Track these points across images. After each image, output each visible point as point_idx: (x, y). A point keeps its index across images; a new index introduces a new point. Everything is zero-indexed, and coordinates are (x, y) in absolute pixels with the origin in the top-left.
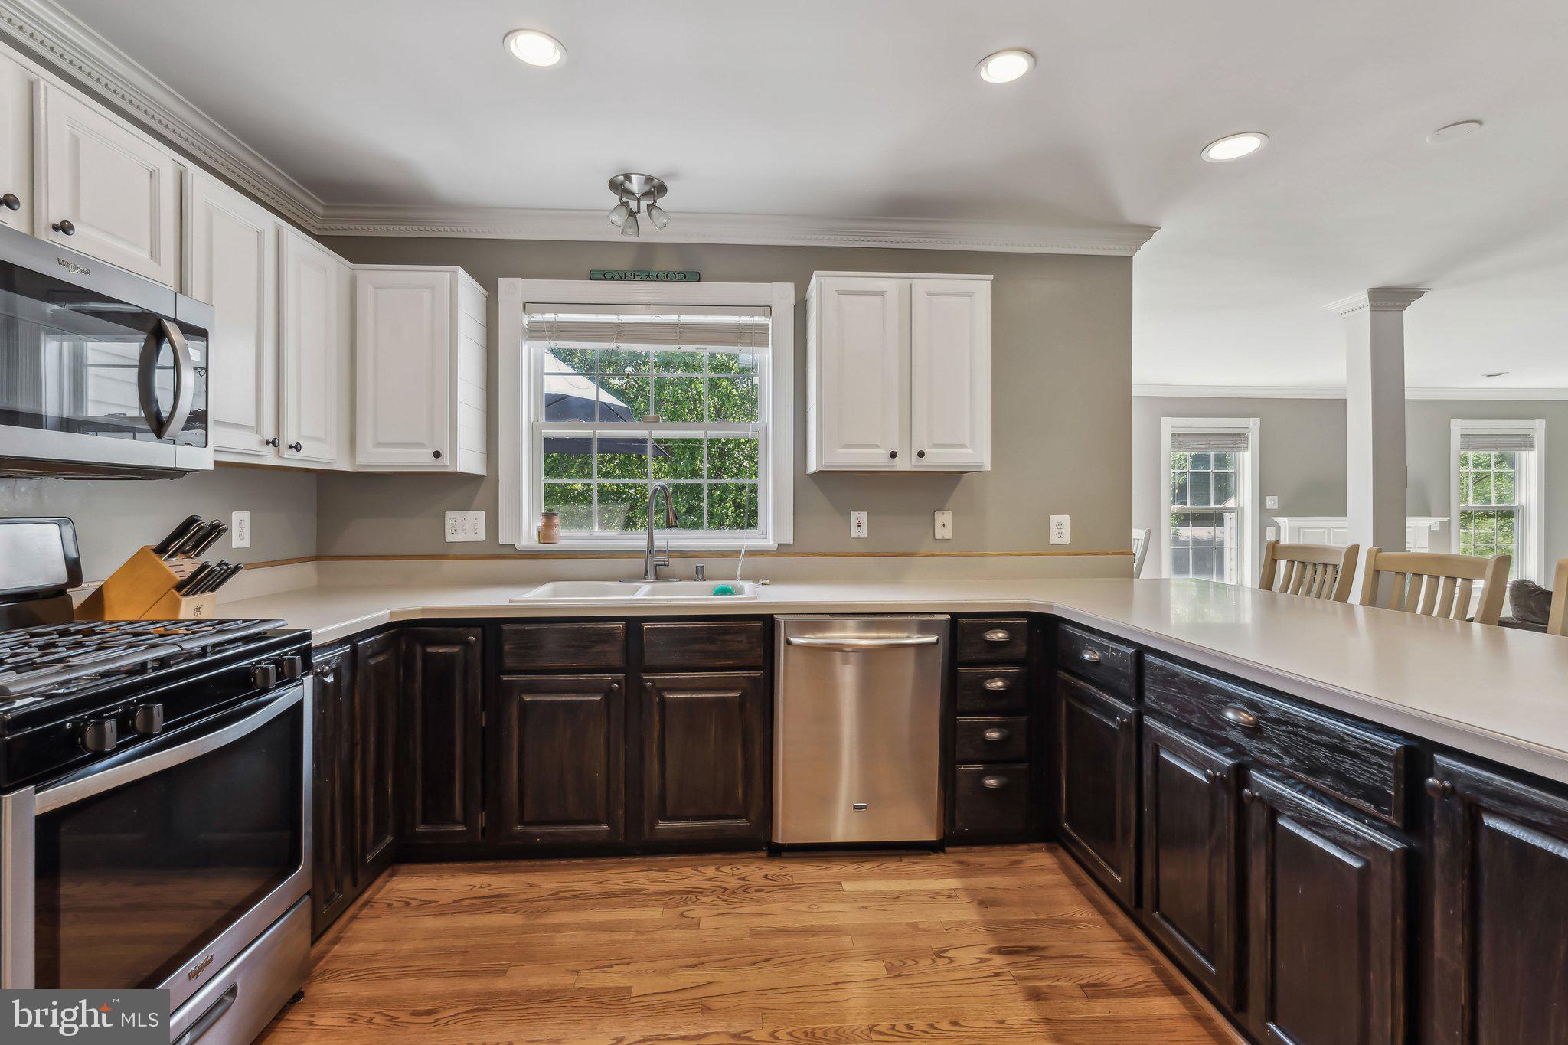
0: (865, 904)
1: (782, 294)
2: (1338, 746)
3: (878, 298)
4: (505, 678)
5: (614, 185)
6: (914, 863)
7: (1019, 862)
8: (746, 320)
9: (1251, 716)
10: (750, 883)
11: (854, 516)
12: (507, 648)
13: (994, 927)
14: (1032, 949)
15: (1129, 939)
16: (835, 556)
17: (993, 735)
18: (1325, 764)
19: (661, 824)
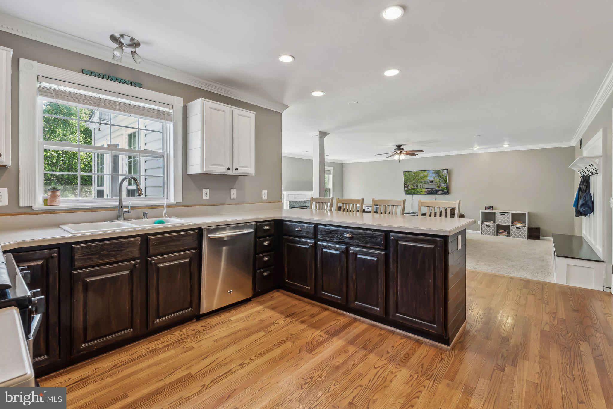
0: (243, 321)
1: (178, 101)
2: (372, 237)
3: (223, 113)
4: (75, 272)
5: (113, 38)
6: (246, 306)
7: (272, 297)
8: (161, 108)
9: (350, 234)
10: (198, 330)
11: (205, 191)
12: (76, 257)
13: (281, 312)
14: (293, 314)
15: (310, 303)
16: (198, 206)
17: (266, 259)
18: (369, 241)
19: (157, 321)
